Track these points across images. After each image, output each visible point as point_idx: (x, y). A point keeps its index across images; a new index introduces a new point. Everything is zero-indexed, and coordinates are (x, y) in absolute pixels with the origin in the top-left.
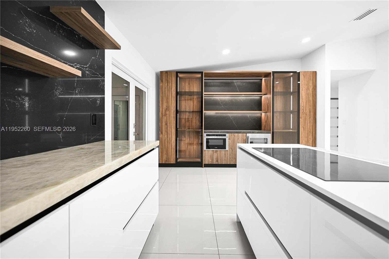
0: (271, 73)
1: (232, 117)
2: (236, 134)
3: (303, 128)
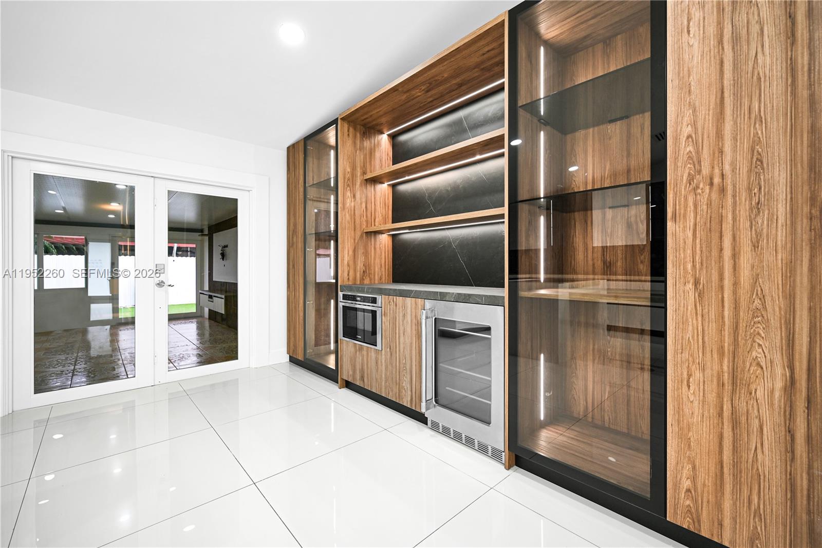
0: (504, 20)
1: (455, 239)
2: (400, 300)
3: (696, 283)
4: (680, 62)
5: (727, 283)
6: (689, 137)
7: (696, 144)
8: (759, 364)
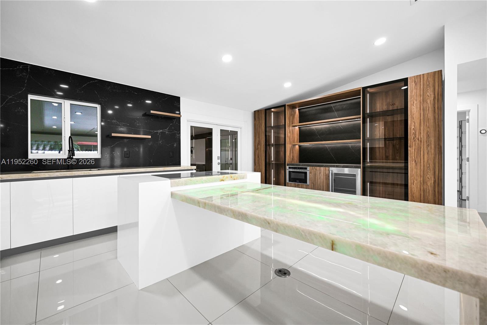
0: (360, 90)
1: (329, 148)
2: (318, 168)
3: (415, 161)
4: (411, 112)
5: (422, 161)
6: (413, 129)
7: (415, 131)
8: (428, 178)
